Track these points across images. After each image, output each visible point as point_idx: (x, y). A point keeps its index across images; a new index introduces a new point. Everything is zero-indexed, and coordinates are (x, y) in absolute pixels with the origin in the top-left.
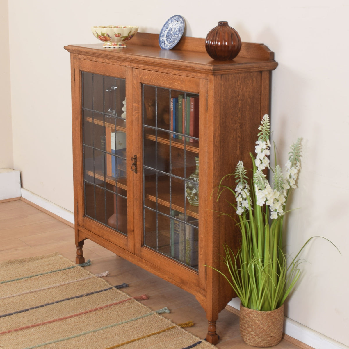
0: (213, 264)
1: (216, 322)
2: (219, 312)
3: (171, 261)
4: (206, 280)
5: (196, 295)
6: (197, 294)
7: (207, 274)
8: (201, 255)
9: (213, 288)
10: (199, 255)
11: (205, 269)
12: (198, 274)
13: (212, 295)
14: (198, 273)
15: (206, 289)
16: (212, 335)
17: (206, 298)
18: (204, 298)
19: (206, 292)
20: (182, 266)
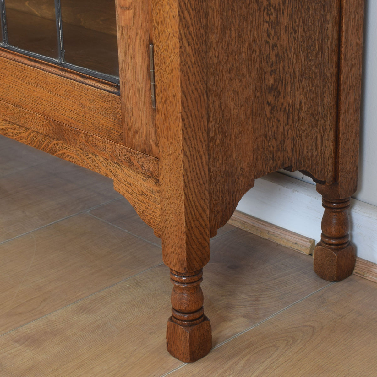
0: (181, 39)
1: (200, 271)
2: (213, 233)
3: (10, 56)
4: (155, 110)
5: (115, 176)
6: (120, 173)
7: (158, 85)
8: (124, 8)
9: (184, 139)
10: (118, 11)
11: (149, 66)
12: (118, 94)
13: (182, 171)
14: (118, 87)
15: (154, 146)
16: (191, 323)
17: (157, 182)
18: (149, 185)
19: (158, 159)
20: (53, 70)
